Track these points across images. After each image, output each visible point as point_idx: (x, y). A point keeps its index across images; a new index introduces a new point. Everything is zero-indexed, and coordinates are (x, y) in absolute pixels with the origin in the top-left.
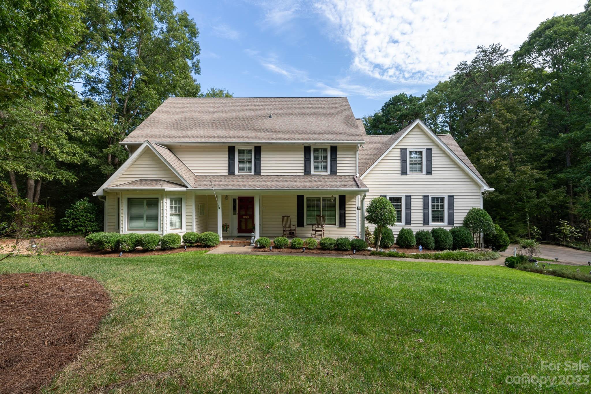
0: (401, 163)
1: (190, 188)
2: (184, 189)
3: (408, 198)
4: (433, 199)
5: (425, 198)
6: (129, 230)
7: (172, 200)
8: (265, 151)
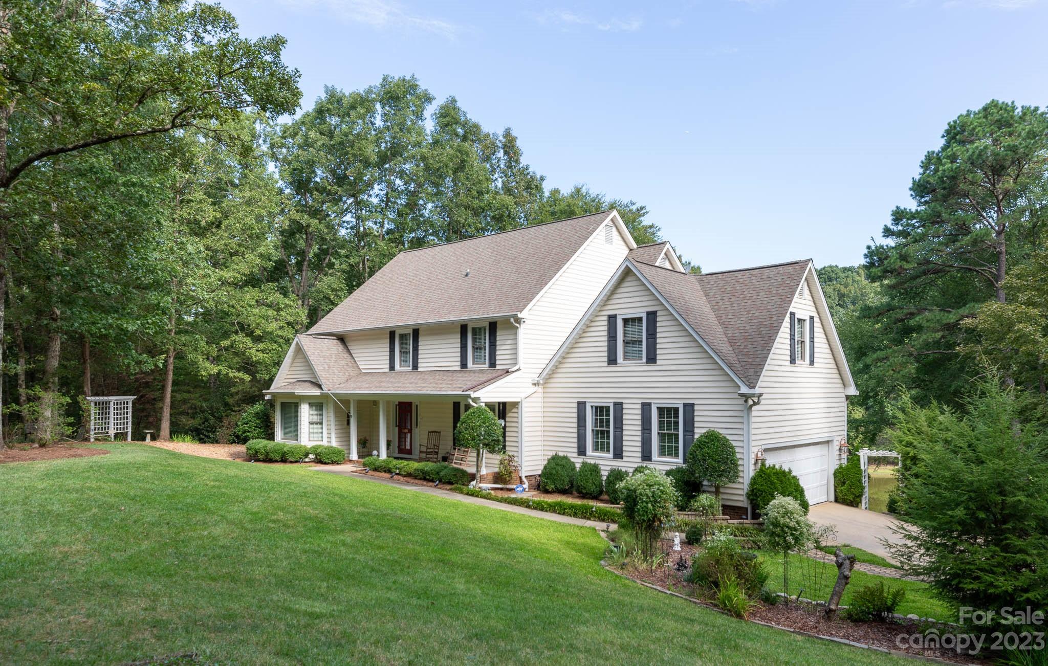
0: (609, 341)
1: (325, 391)
2: (317, 392)
3: (619, 406)
4: (661, 410)
5: (646, 407)
6: (282, 439)
7: (311, 405)
8: (424, 335)
